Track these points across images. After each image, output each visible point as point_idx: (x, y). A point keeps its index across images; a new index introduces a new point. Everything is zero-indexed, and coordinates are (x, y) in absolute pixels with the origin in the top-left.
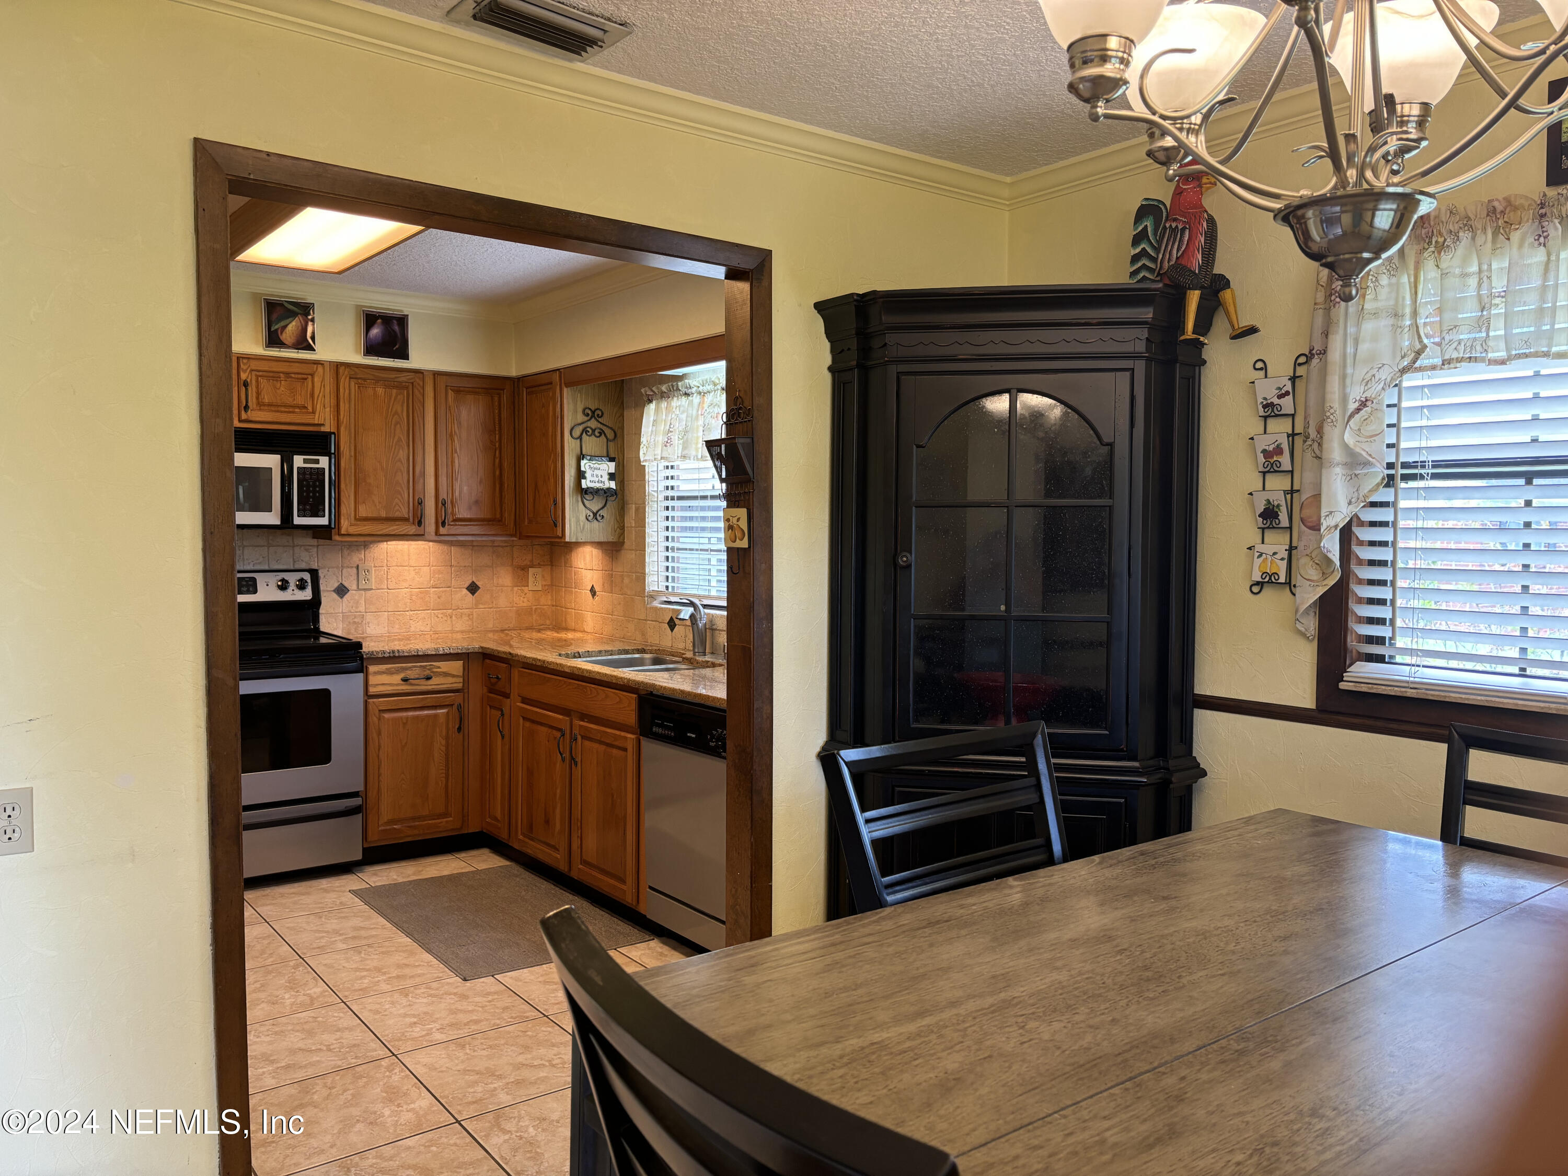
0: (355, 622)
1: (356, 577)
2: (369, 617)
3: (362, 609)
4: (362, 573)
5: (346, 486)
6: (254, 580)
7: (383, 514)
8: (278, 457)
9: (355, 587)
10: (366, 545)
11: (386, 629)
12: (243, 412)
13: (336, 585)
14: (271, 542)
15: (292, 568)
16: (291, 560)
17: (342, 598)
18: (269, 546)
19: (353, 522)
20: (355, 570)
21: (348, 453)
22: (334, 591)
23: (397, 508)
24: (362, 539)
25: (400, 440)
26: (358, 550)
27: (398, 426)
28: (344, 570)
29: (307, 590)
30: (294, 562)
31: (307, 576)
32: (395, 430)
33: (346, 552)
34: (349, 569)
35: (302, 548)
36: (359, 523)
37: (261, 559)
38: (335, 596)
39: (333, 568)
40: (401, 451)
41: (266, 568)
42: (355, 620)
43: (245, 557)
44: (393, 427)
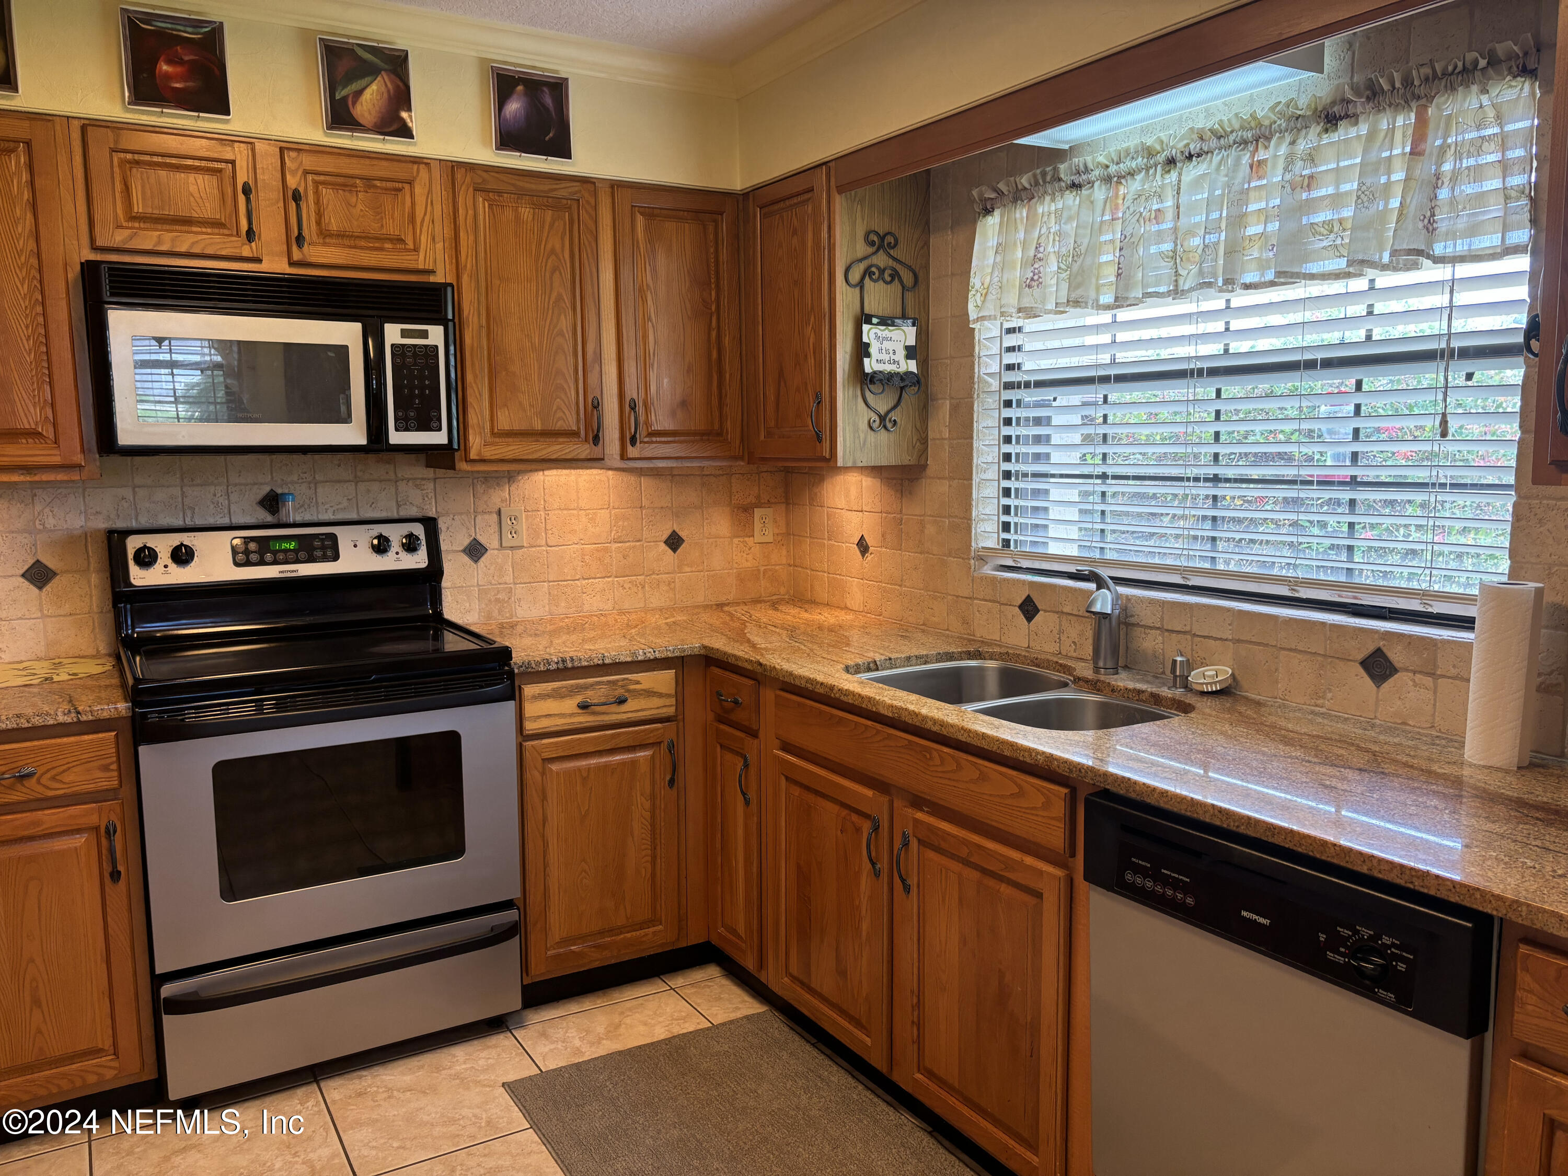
0: (498, 600)
1: (497, 529)
2: (519, 590)
3: (509, 578)
4: (506, 522)
5: (475, 376)
6: (333, 538)
7: (538, 425)
8: (358, 326)
9: (496, 544)
10: (511, 477)
11: (547, 608)
12: (295, 248)
13: (466, 542)
14: (359, 474)
15: (395, 516)
16: (394, 504)
17: (476, 561)
18: (357, 480)
19: (489, 438)
20: (495, 516)
21: (476, 319)
22: (464, 551)
23: (560, 414)
24: (505, 467)
25: (559, 298)
26: (498, 485)
27: (557, 272)
28: (479, 518)
29: (420, 552)
30: (399, 506)
31: (418, 530)
32: (551, 278)
33: (480, 488)
34: (486, 516)
35: (410, 483)
36: (497, 440)
37: (345, 503)
38: (466, 559)
39: (461, 514)
40: (563, 317)
41: (353, 516)
42: (499, 596)
43: (320, 500)
44: (548, 275)
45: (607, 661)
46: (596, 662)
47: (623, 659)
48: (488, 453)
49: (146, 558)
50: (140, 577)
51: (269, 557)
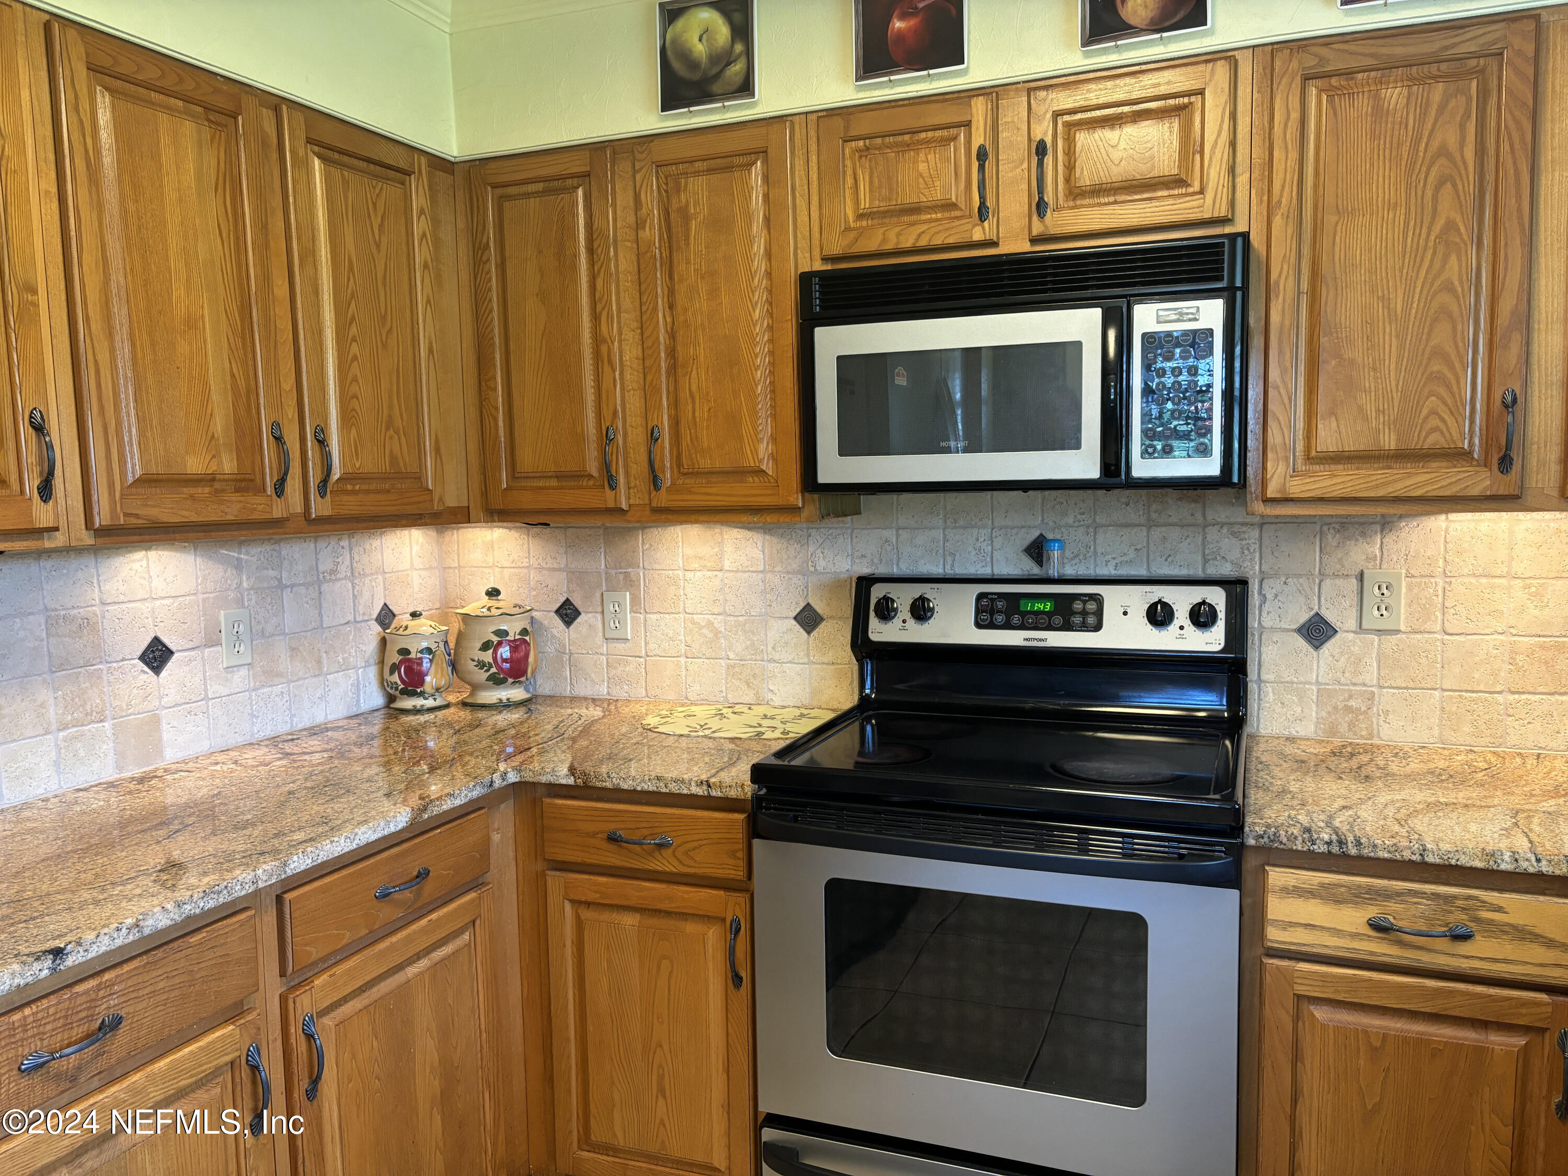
0: (1348, 709)
1: (1356, 600)
2: (1387, 698)
3: (1370, 675)
4: (1372, 592)
5: (1283, 371)
6: (1098, 599)
7: (1389, 441)
8: (1098, 311)
9: (1352, 624)
10: (1386, 524)
11: (1436, 732)
12: (1035, 218)
13: (1304, 617)
14: (1154, 516)
15: (1200, 574)
16: (1199, 558)
17: (1317, 648)
18: (1150, 525)
19: (1300, 466)
20: (1354, 582)
21: (1291, 282)
22: (1299, 631)
23: (1434, 422)
24: (1381, 510)
25: (1450, 226)
26: (1363, 534)
27: (1449, 185)
28: (1327, 583)
29: (1214, 629)
30: (1205, 561)
31: (1217, 598)
32: (1435, 198)
33: (1332, 539)
34: (1339, 582)
35: (1225, 530)
37: (1132, 555)
38: (1301, 642)
39: (1300, 576)
40: (1453, 258)
41: (1141, 571)
42: (1352, 703)
43: (1099, 551)
44: (1429, 193)
45: (1430, 859)
46: (1407, 855)
47: (1464, 861)
48: (1297, 488)
49: (886, 611)
50: (880, 632)
51: (1016, 619)
